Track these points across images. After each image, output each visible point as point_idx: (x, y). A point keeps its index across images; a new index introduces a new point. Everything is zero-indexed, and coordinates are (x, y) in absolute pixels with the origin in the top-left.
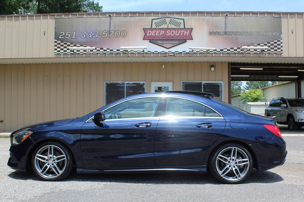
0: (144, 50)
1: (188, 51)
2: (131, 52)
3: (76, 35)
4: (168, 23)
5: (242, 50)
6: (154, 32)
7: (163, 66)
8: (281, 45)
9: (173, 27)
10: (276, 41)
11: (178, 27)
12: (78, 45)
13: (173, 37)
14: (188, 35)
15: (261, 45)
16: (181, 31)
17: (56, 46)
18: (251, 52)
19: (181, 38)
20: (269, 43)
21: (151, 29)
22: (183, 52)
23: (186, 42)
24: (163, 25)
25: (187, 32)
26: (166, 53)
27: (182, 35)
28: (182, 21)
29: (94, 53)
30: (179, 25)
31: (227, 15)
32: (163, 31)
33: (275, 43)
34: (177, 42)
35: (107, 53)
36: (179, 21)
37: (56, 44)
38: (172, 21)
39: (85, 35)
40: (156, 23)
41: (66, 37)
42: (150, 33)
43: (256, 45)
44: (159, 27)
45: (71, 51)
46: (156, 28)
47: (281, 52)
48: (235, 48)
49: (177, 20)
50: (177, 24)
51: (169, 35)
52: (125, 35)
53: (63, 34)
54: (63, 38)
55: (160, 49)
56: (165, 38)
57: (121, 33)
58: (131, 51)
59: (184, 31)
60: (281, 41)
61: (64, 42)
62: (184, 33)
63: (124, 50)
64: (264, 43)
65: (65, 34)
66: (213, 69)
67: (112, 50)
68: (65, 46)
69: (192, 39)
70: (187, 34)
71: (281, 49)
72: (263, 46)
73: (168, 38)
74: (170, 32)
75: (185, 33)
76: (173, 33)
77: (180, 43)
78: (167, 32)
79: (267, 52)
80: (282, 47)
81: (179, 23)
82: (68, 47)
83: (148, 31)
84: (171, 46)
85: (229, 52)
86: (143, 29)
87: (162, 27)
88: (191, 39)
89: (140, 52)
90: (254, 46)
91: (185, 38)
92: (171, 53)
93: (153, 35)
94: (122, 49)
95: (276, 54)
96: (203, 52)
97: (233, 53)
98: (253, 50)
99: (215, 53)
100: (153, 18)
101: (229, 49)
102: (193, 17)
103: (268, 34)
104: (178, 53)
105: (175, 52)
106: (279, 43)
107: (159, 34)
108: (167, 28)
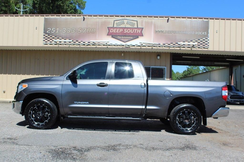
0: (107, 44)
1: (139, 44)
3: (59, 31)
4: (125, 23)
5: (179, 45)
6: (115, 30)
7: (123, 55)
8: (208, 41)
9: (129, 26)
10: (204, 39)
11: (133, 27)
12: (60, 38)
14: (139, 32)
15: (193, 41)
16: (135, 30)
18: (186, 46)
19: (135, 35)
20: (199, 40)
21: (113, 28)
22: (136, 45)
23: (138, 37)
24: (122, 25)
25: (139, 30)
26: (123, 46)
27: (135, 32)
28: (136, 22)
29: (71, 44)
30: (133, 25)
31: (169, 19)
32: (121, 29)
34: (132, 38)
35: (81, 44)
36: (134, 22)
37: (45, 37)
38: (128, 22)
39: (65, 31)
40: (117, 24)
41: (52, 32)
42: (112, 30)
43: (190, 41)
44: (119, 26)
45: (55, 42)
46: (117, 27)
47: (208, 47)
48: (174, 43)
49: (132, 21)
50: (132, 25)
51: (126, 32)
52: (94, 32)
53: (49, 29)
54: (50, 32)
55: (119, 42)
56: (123, 35)
57: (91, 30)
58: (98, 43)
59: (137, 30)
60: (208, 39)
61: (50, 36)
62: (137, 31)
64: (196, 40)
65: (51, 29)
66: (159, 57)
67: (84, 42)
68: (51, 38)
69: (143, 36)
71: (208, 44)
73: (125, 35)
74: (127, 30)
75: (138, 31)
76: (129, 31)
78: (125, 30)
79: (197, 46)
80: (208, 43)
81: (134, 24)
82: (53, 39)
83: (111, 29)
84: (127, 40)
85: (170, 46)
86: (108, 27)
88: (141, 36)
89: (105, 44)
90: (188, 42)
91: (137, 35)
92: (127, 45)
93: (114, 32)
94: (91, 42)
95: (204, 48)
96: (151, 45)
97: (172, 46)
98: (187, 45)
99: (159, 47)
100: (115, 19)
101: (170, 43)
102: (144, 20)
103: (199, 33)
104: (132, 45)
105: (130, 45)
106: (206, 40)
107: (119, 31)
108: (125, 27)
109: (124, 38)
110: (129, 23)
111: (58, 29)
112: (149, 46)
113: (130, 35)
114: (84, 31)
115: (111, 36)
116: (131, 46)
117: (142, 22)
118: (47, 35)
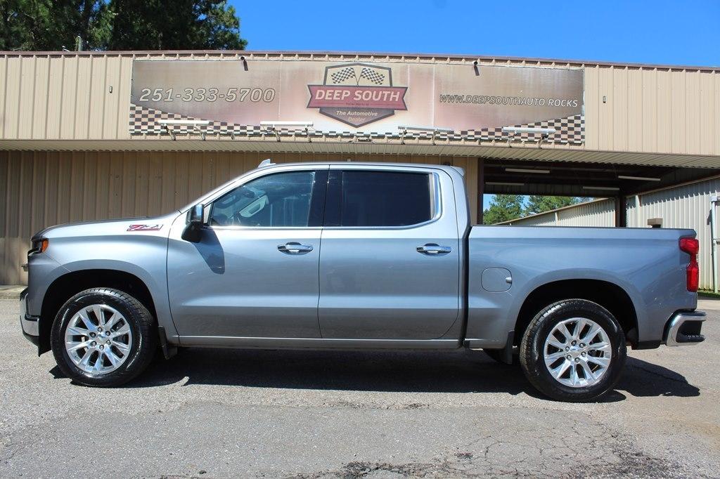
0: (307, 130)
1: (396, 132)
2: (283, 131)
3: (174, 96)
4: (358, 75)
5: (503, 134)
6: (330, 93)
8: (582, 126)
9: (369, 83)
10: (572, 118)
11: (378, 85)
12: (176, 116)
13: (368, 105)
14: (397, 100)
15: (543, 124)
16: (384, 92)
17: (132, 116)
18: (522, 138)
19: (383, 107)
20: (559, 121)
21: (324, 86)
22: (387, 133)
23: (393, 114)
24: (347, 78)
25: (395, 94)
26: (352, 136)
27: (385, 100)
28: (386, 73)
29: (208, 133)
30: (380, 80)
31: (476, 63)
32: (347, 91)
33: (571, 121)
34: (376, 114)
35: (235, 133)
36: (381, 71)
37: (134, 112)
38: (366, 72)
39: (191, 96)
40: (335, 76)
41: (153, 99)
42: (321, 94)
43: (533, 124)
44: (339, 82)
45: (162, 127)
46: (334, 84)
47: (582, 140)
48: (492, 130)
49: (376, 70)
50: (376, 79)
51: (359, 99)
52: (272, 98)
53: (147, 92)
54: (147, 100)
55: (340, 128)
56: (351, 106)
57: (263, 94)
58: (283, 129)
59: (389, 92)
60: (582, 118)
61: (150, 109)
62: (389, 95)
63: (268, 128)
64: (549, 121)
65: (152, 92)
67: (244, 128)
68: (151, 116)
69: (406, 109)
70: (395, 98)
71: (582, 133)
72: (546, 127)
73: (358, 106)
74: (362, 94)
75: (392, 96)
76: (367, 95)
77: (383, 115)
78: (356, 94)
79: (553, 139)
80: (583, 130)
81: (381, 77)
82: (156, 120)
83: (319, 91)
84: (363, 121)
85: (480, 136)
86: (309, 86)
87: (347, 82)
88: (402, 110)
89: (301, 132)
90: (529, 127)
91: (391, 107)
92: (363, 135)
93: (327, 98)
94: (264, 125)
95: (571, 143)
96: (428, 135)
97: (487, 138)
98: (526, 135)
99: (451, 139)
100: (329, 64)
101: (480, 130)
102: (409, 65)
103: (557, 103)
104: (376, 135)
105: (371, 135)
106: (577, 122)
107: (340, 97)
108: (355, 84)
109: (353, 117)
110: (367, 74)
111: (171, 90)
112: (424, 138)
113: (369, 106)
114: (243, 97)
115: (319, 109)
116: (373, 137)
117: (403, 72)
118: (140, 108)
